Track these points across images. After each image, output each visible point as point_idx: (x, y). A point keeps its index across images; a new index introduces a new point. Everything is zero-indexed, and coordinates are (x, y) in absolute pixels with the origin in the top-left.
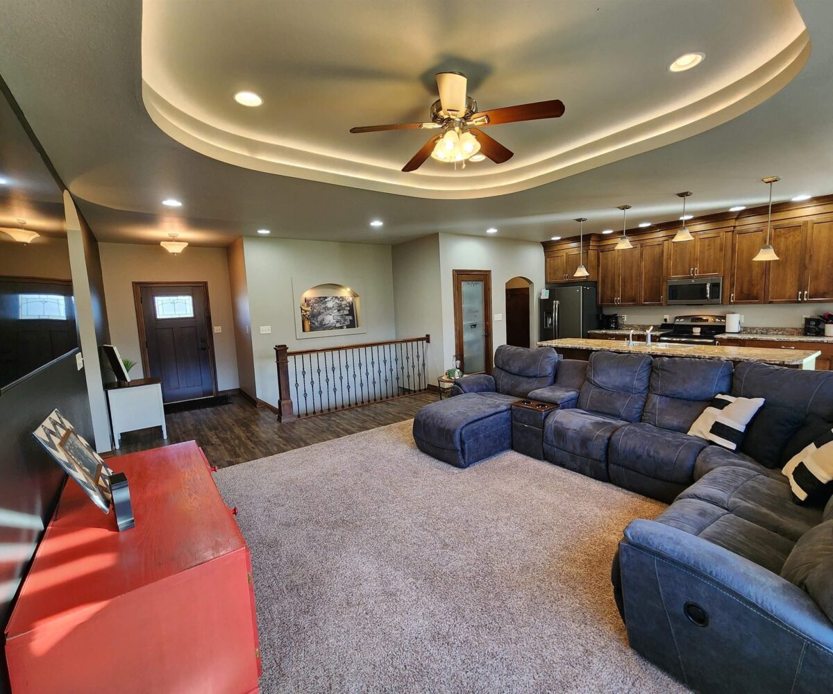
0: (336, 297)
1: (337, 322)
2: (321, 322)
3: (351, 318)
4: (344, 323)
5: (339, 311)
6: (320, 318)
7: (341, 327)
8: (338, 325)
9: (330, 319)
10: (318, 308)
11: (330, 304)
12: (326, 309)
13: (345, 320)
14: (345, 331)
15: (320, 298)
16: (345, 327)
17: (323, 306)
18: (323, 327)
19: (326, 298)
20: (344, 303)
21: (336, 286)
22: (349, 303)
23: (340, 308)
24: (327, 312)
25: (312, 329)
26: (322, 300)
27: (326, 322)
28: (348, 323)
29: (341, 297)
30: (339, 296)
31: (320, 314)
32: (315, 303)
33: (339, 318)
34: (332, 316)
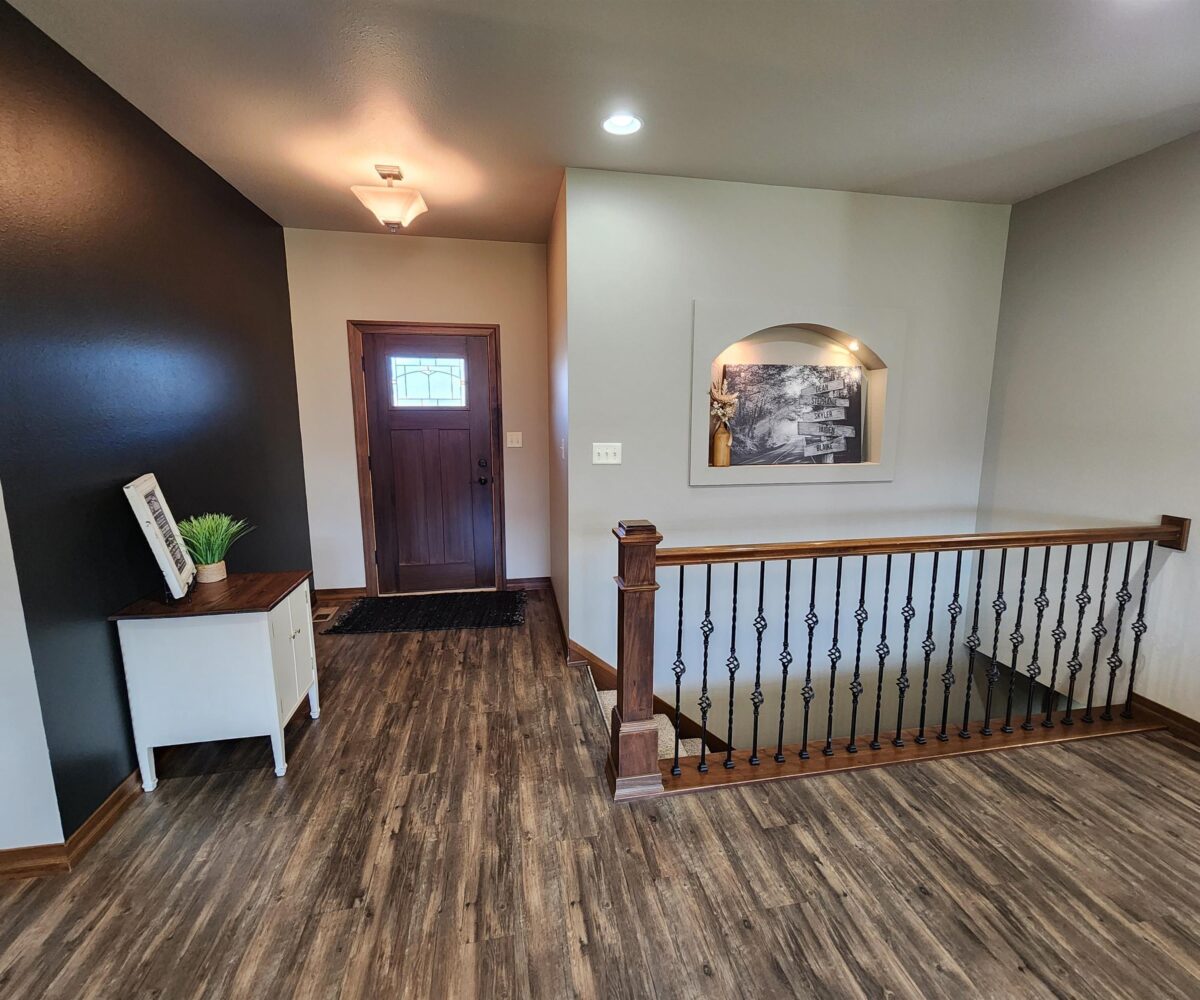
0: (814, 369)
1: (809, 442)
2: (763, 440)
3: (849, 432)
4: (827, 447)
5: (817, 408)
6: (760, 428)
7: (819, 459)
8: (811, 451)
9: (788, 432)
10: (759, 397)
11: (794, 389)
12: (781, 400)
13: (832, 438)
14: (831, 470)
15: (766, 367)
16: (830, 459)
17: (774, 392)
18: (766, 454)
19: (783, 368)
20: (833, 385)
21: (820, 333)
22: (850, 388)
23: (821, 402)
24: (785, 410)
25: (737, 458)
26: (771, 374)
27: (776, 440)
28: (839, 446)
29: (828, 369)
30: (822, 366)
31: (761, 414)
32: (752, 383)
33: (815, 431)
34: (794, 425)
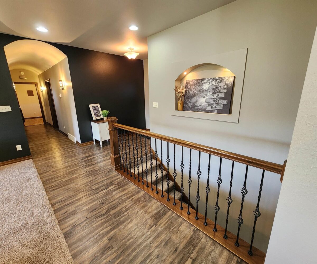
0: (214, 79)
1: (209, 105)
2: (194, 104)
3: (225, 102)
4: (215, 107)
5: (213, 93)
6: (193, 100)
7: (211, 111)
8: (209, 108)
9: (202, 101)
11: (206, 87)
12: (201, 91)
13: (218, 104)
14: (215, 115)
18: (194, 108)
20: (221, 84)
22: (228, 85)
27: (198, 104)
29: (219, 78)
30: (217, 77)
31: (194, 95)
33: (212, 101)
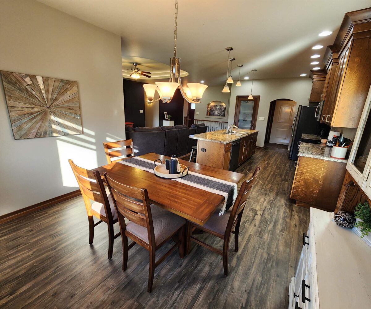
3: (223, 113)
5: (220, 110)
6: (213, 112)
7: (219, 116)
8: (218, 115)
9: (216, 112)
10: (213, 108)
11: (218, 108)
12: (216, 109)
13: (221, 113)
18: (214, 115)
19: (217, 105)
20: (222, 107)
21: (221, 102)
22: (224, 108)
23: (220, 109)
25: (210, 115)
26: (215, 106)
27: (215, 113)
28: (222, 115)
30: (221, 105)
31: (214, 110)
33: (219, 112)
34: (217, 112)
